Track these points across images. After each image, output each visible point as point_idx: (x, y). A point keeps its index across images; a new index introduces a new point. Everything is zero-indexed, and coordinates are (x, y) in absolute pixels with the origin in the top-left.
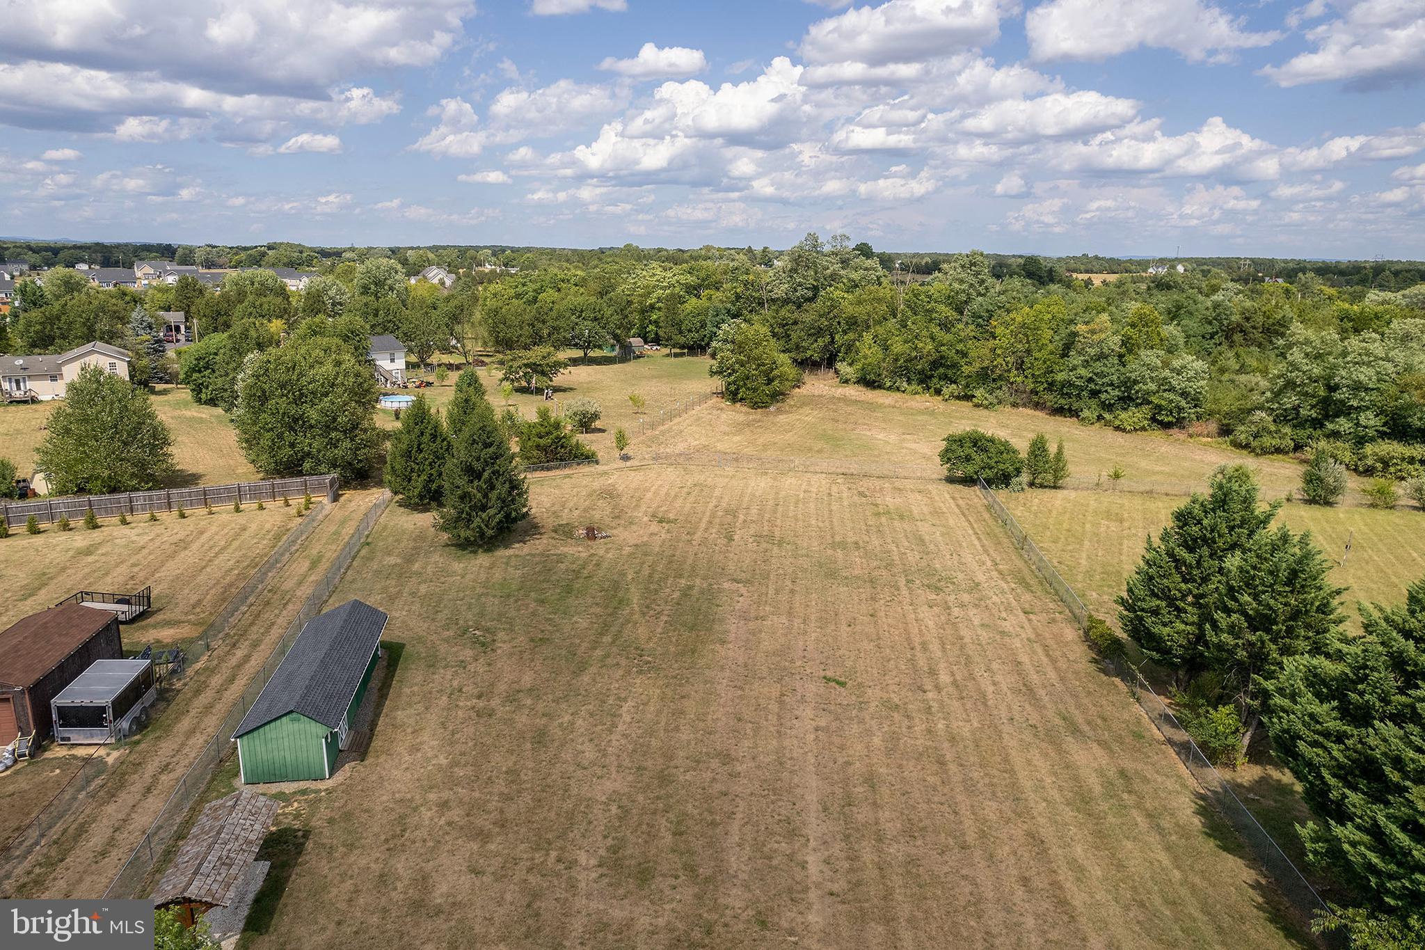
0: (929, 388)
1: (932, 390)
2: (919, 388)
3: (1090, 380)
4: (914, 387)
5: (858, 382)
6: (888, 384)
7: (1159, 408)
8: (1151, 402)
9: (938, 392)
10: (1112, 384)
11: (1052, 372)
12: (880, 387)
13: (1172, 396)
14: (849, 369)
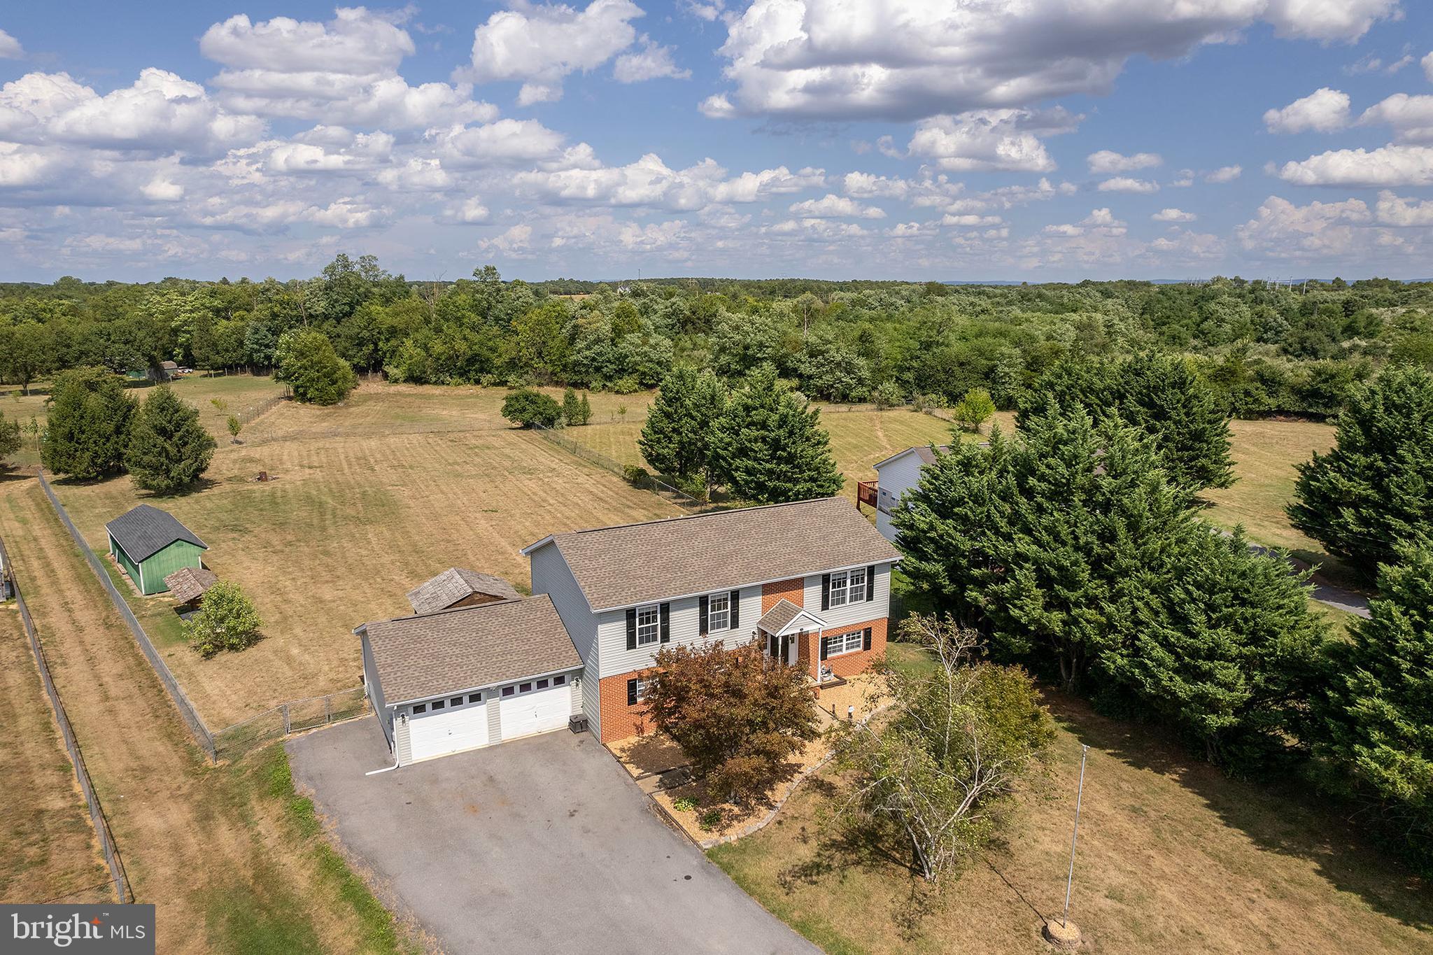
0: (469, 379)
1: (472, 381)
2: (460, 381)
3: (594, 359)
4: (457, 379)
5: (405, 381)
6: (434, 379)
7: (644, 373)
8: (637, 371)
9: (478, 382)
10: (609, 361)
11: (565, 356)
12: (427, 382)
13: (651, 365)
14: (396, 371)
